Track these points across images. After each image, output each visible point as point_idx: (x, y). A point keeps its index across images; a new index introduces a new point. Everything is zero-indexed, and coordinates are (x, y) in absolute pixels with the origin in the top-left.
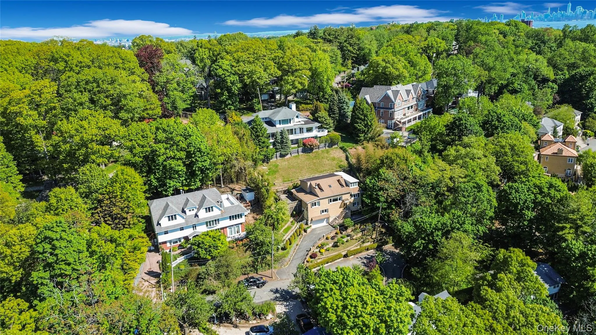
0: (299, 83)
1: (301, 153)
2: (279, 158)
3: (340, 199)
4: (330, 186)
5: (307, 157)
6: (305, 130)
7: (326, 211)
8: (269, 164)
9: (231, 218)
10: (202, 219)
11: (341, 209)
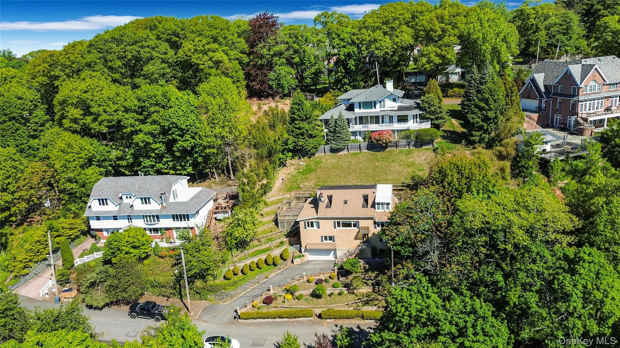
0: (437, 55)
1: (365, 151)
2: (328, 153)
3: (355, 225)
4: (346, 202)
5: (370, 156)
6: (395, 119)
7: (331, 238)
8: (311, 159)
9: (176, 217)
10: (136, 211)
11: (358, 242)
